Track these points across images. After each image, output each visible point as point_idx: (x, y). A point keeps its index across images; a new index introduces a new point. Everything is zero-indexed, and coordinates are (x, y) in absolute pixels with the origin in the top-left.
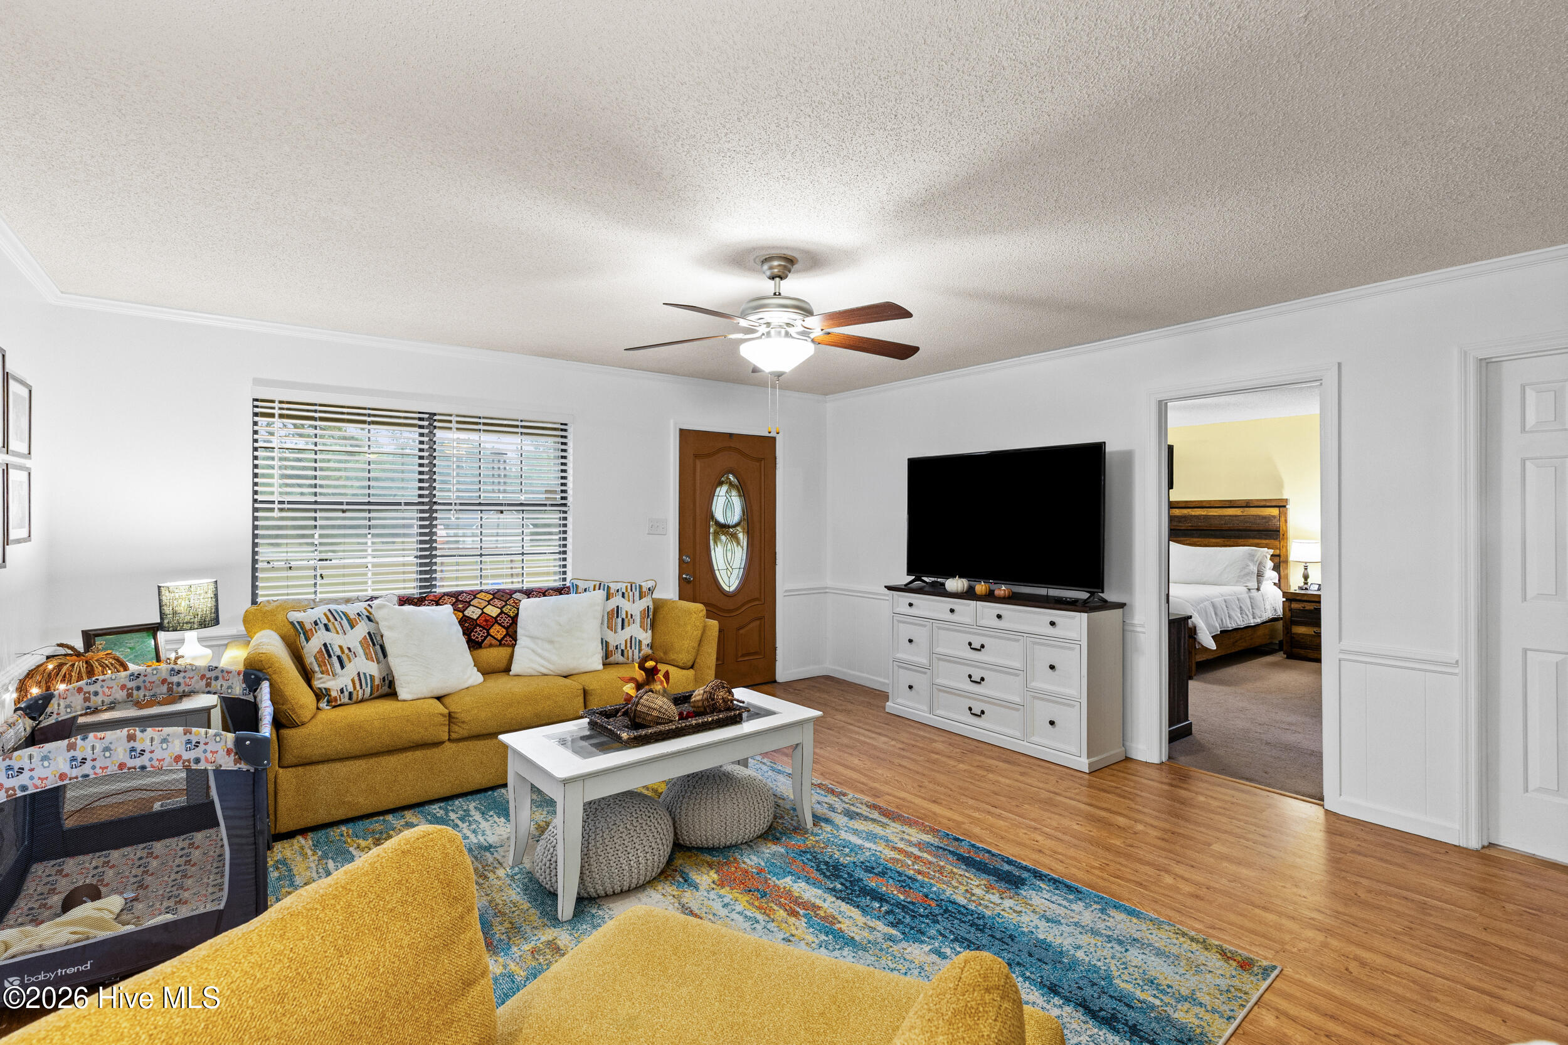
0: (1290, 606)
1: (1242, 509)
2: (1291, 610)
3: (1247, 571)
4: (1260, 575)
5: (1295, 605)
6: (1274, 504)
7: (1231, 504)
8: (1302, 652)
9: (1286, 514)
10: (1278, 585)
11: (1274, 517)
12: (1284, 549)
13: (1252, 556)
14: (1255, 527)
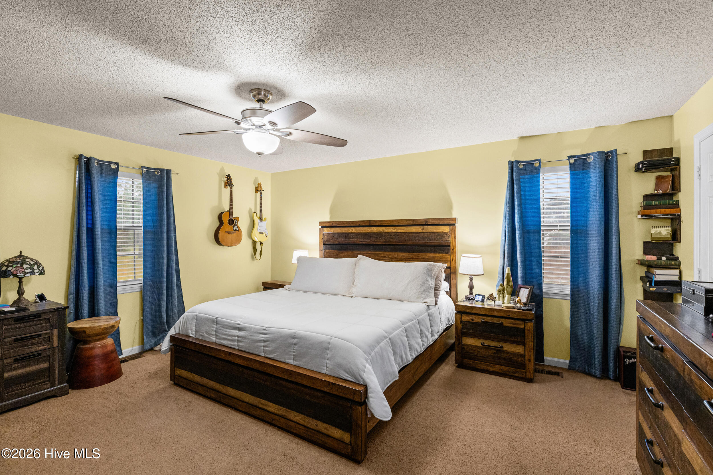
0: (461, 318)
1: (422, 227)
2: (461, 322)
3: (426, 286)
4: (437, 289)
5: (465, 318)
6: (445, 222)
7: (414, 223)
8: (471, 362)
9: (455, 231)
10: (449, 294)
11: (446, 234)
12: (454, 262)
13: (430, 271)
14: (432, 242)
